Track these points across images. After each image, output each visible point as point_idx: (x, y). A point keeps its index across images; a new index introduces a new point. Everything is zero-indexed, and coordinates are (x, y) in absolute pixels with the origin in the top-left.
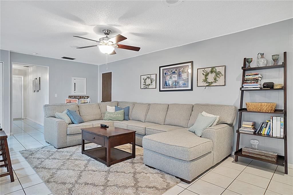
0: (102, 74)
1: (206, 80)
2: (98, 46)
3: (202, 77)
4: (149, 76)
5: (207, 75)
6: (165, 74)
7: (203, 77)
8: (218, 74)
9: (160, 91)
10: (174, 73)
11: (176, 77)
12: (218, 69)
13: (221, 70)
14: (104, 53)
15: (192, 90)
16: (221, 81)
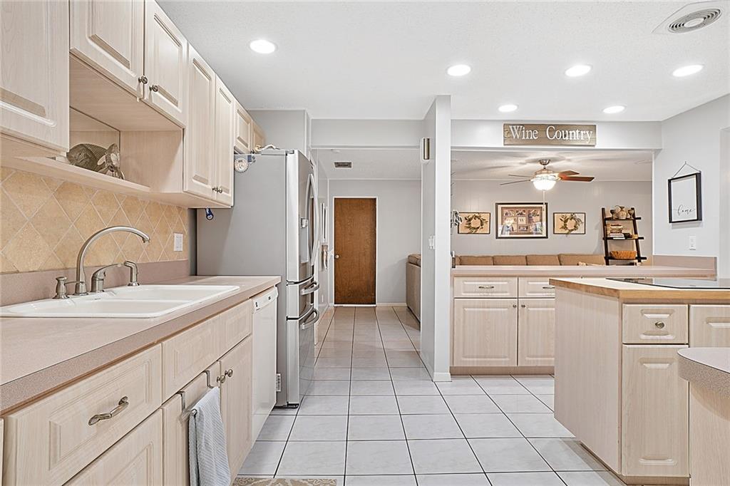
0: (335, 199)
1: (565, 227)
2: (532, 180)
3: (559, 224)
4: (477, 215)
5: (566, 221)
6: (506, 214)
7: (562, 224)
8: (578, 221)
9: (497, 237)
10: (521, 214)
11: (525, 221)
12: (578, 216)
13: (581, 217)
14: (541, 189)
15: (547, 237)
16: (581, 229)
